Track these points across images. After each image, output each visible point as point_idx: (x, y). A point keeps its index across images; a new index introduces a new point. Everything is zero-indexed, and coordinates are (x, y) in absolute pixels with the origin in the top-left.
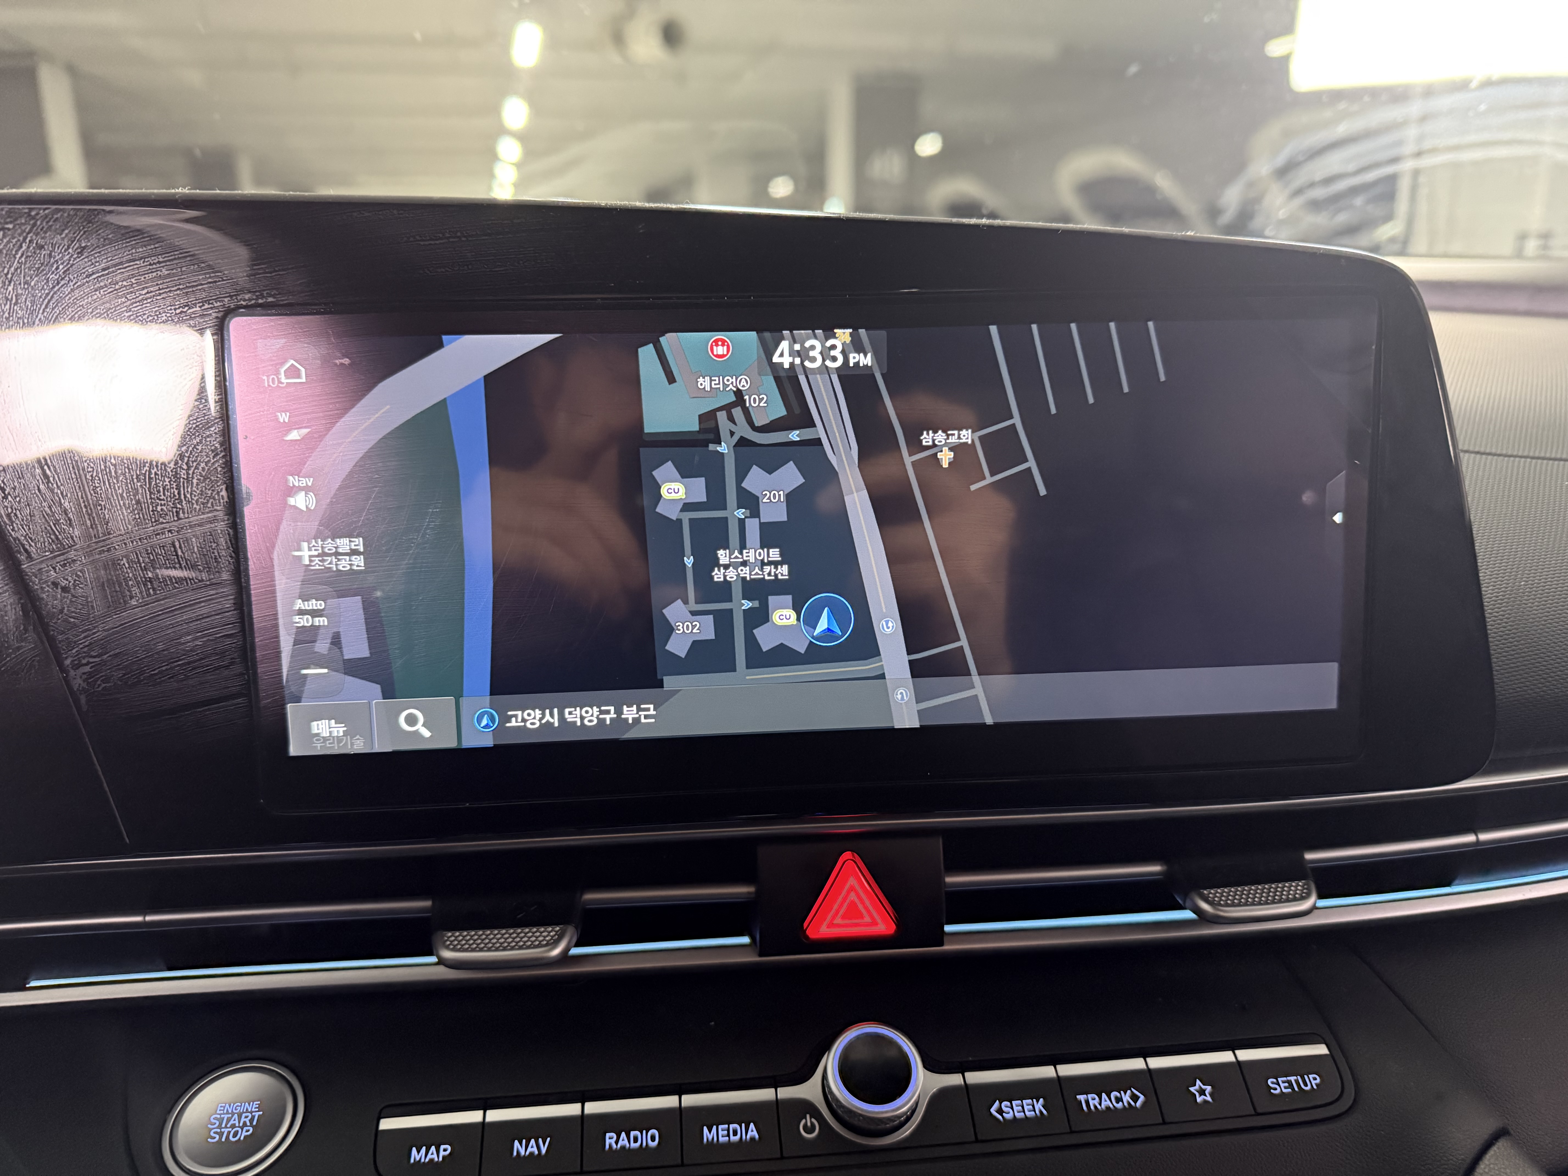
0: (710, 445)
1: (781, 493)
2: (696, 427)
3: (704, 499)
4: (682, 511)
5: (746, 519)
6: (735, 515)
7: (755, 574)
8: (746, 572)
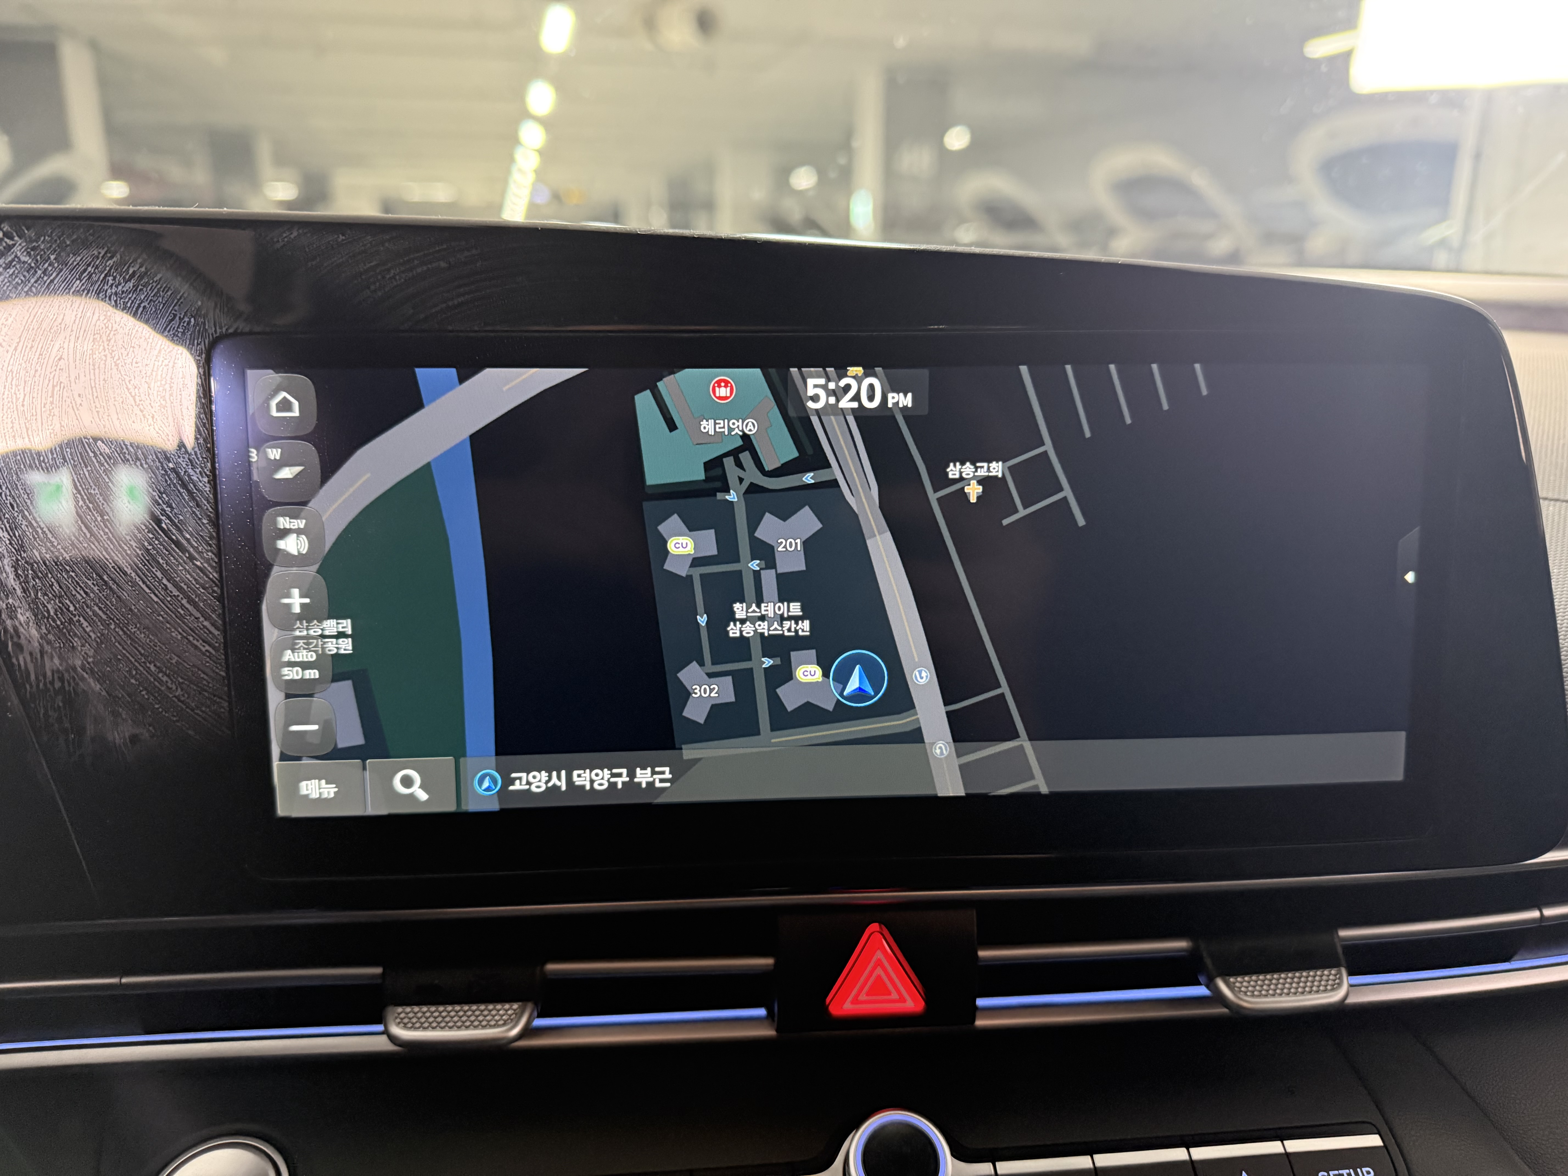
0: (718, 494)
1: (798, 540)
2: (702, 475)
3: (714, 552)
4: (691, 567)
5: (761, 571)
6: (749, 567)
7: (773, 630)
8: (764, 627)
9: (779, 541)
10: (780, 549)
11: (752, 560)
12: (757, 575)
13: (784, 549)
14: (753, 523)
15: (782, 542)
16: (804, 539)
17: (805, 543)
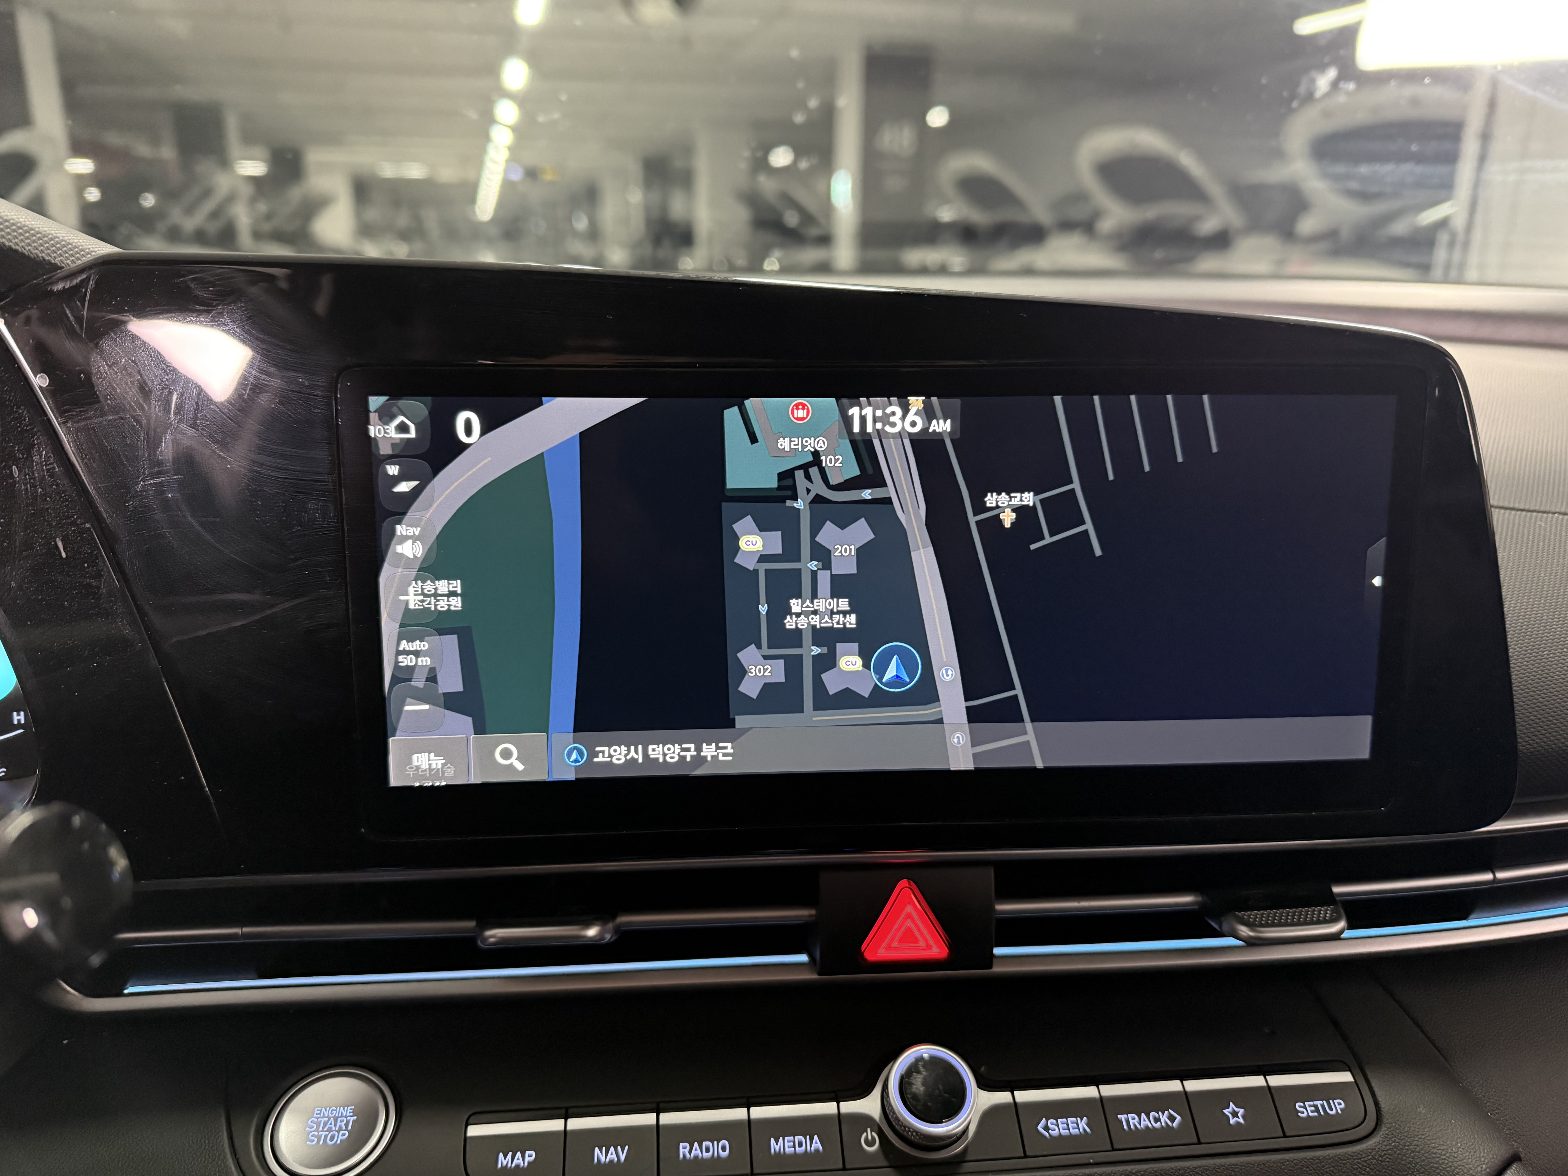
0: (787, 501)
1: (852, 547)
2: (774, 484)
3: (779, 551)
4: (758, 562)
5: (819, 571)
6: (808, 567)
7: (825, 623)
8: (816, 620)
10: (836, 554)
11: (811, 561)
12: (814, 574)
13: (840, 554)
14: (815, 530)
15: (838, 548)
16: (857, 546)
17: (858, 550)
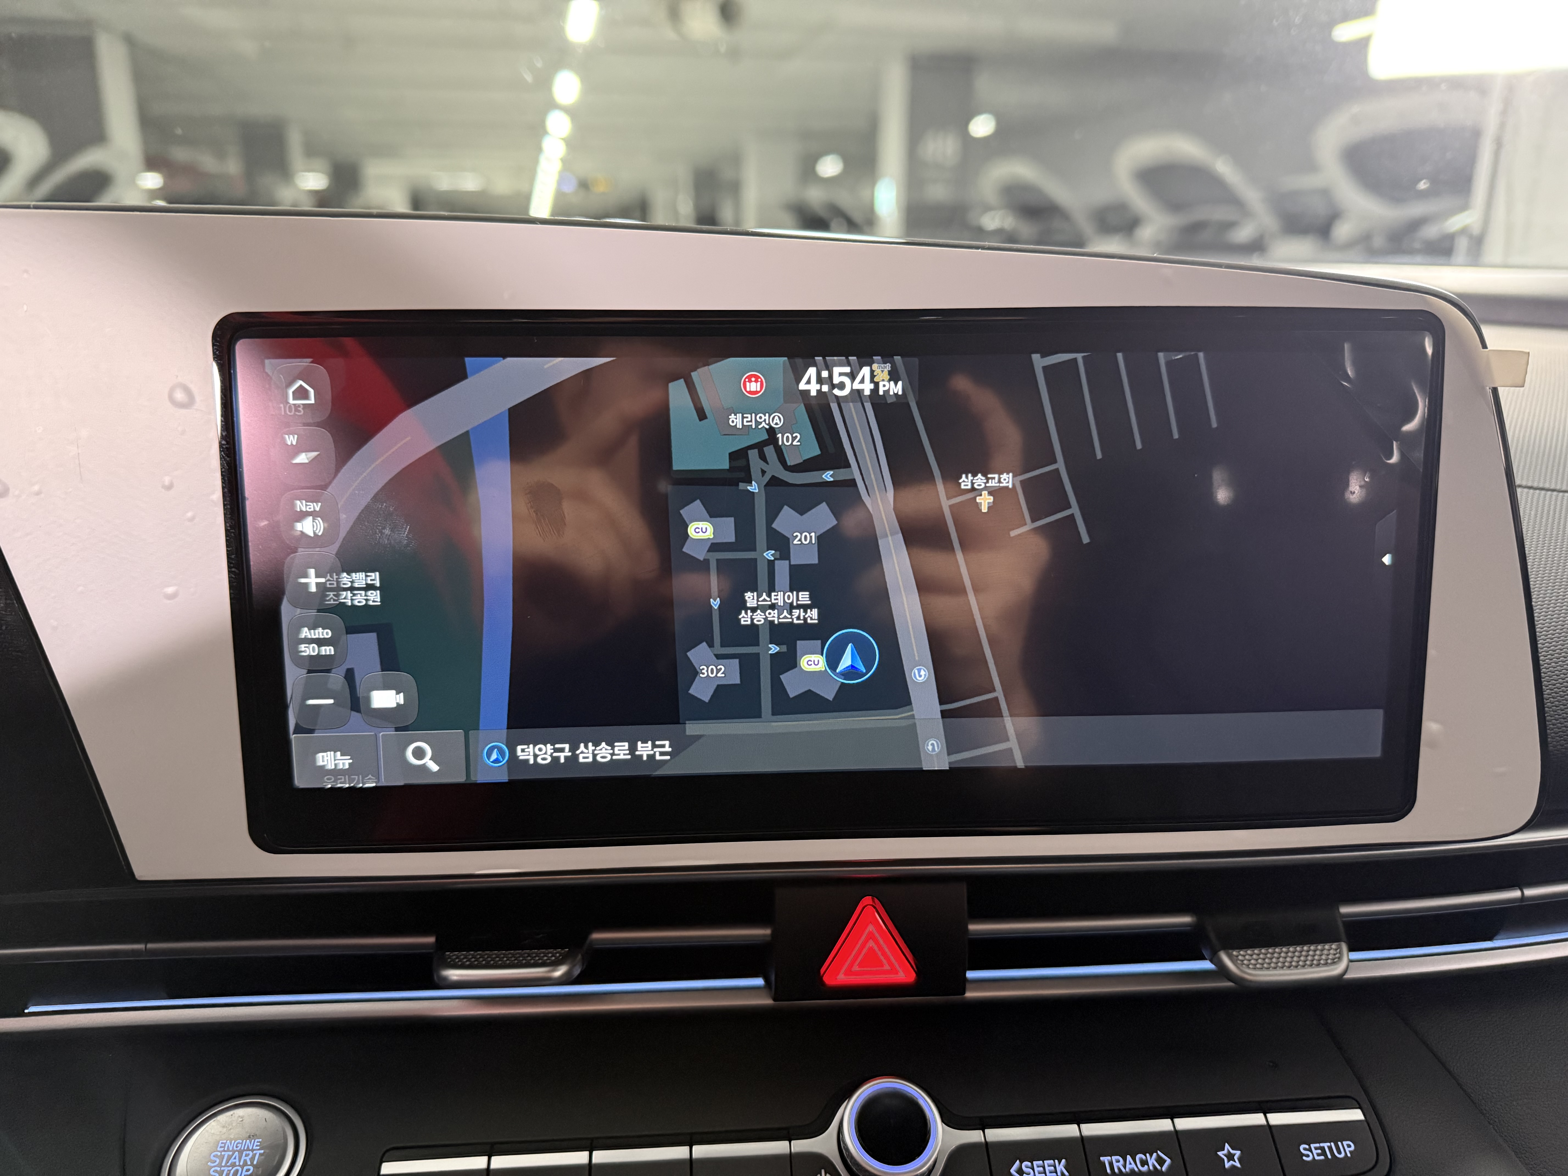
0: (741, 484)
1: (813, 534)
2: (726, 466)
3: (732, 539)
4: (709, 551)
5: (776, 562)
6: (764, 556)
7: (783, 618)
8: (774, 615)
9: (795, 535)
10: (795, 542)
11: (767, 551)
12: (771, 564)
13: (799, 543)
14: (772, 515)
15: (797, 536)
16: (818, 535)
17: (819, 538)
